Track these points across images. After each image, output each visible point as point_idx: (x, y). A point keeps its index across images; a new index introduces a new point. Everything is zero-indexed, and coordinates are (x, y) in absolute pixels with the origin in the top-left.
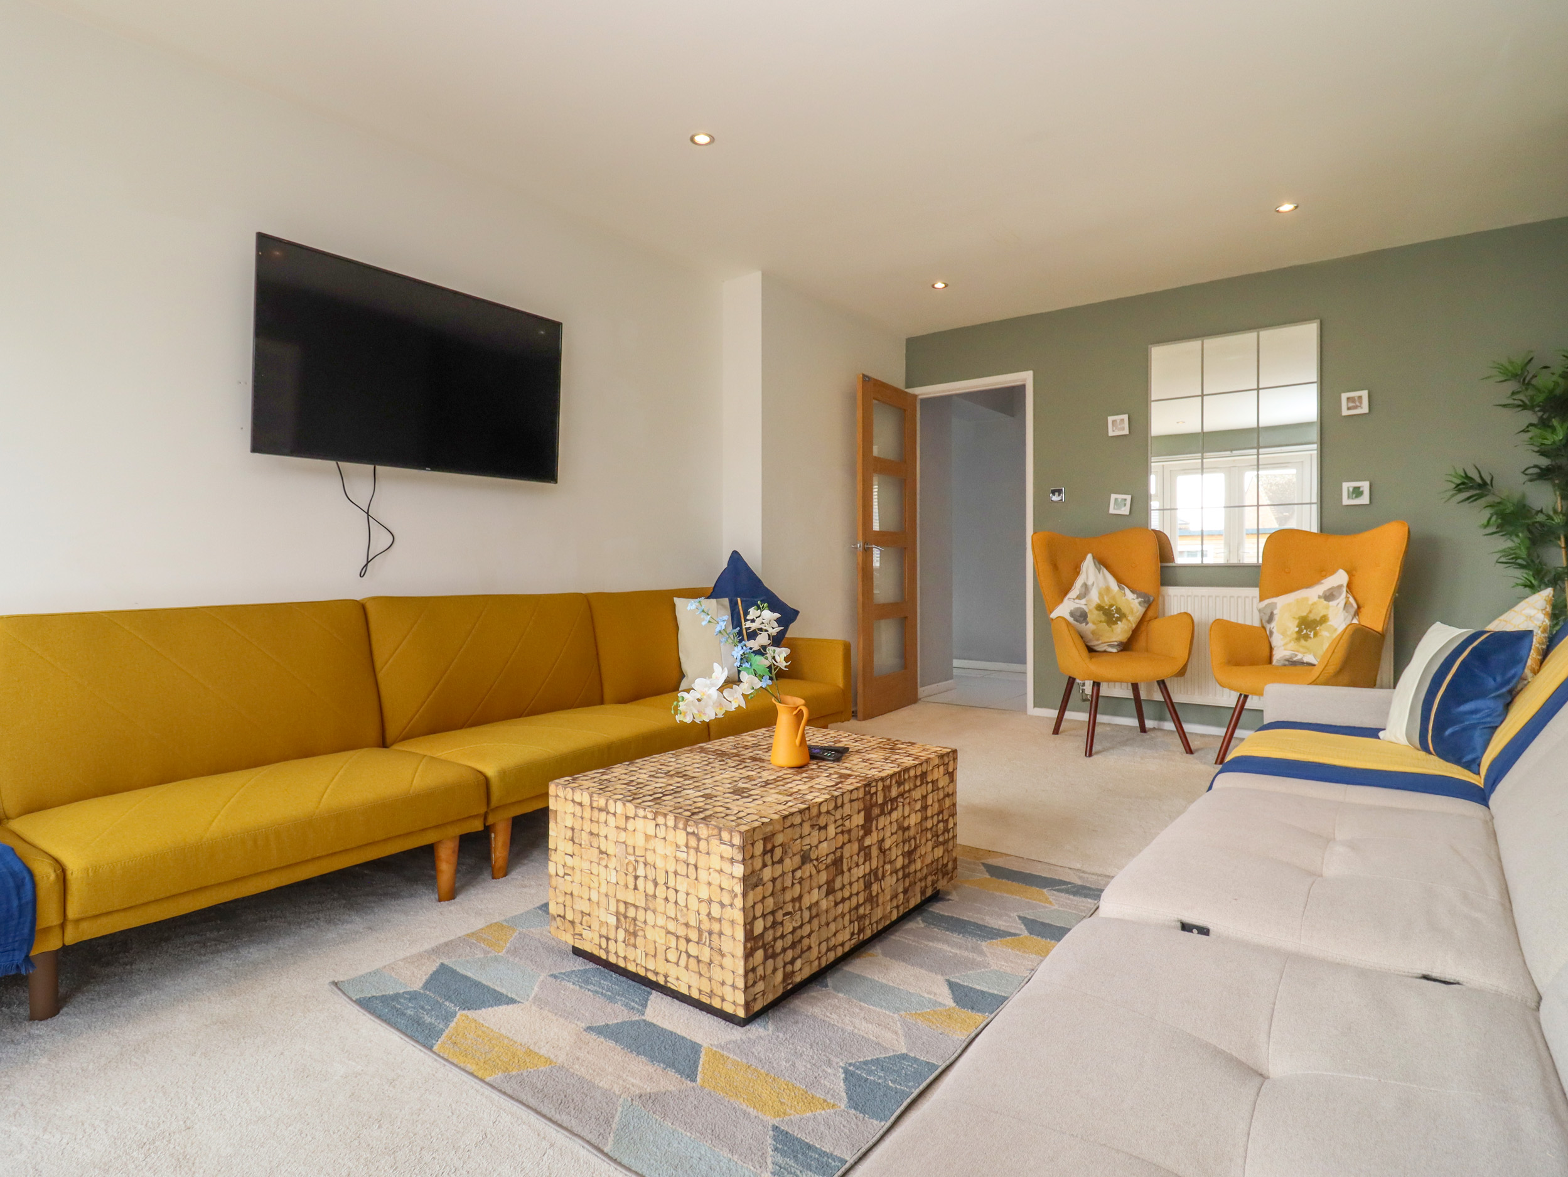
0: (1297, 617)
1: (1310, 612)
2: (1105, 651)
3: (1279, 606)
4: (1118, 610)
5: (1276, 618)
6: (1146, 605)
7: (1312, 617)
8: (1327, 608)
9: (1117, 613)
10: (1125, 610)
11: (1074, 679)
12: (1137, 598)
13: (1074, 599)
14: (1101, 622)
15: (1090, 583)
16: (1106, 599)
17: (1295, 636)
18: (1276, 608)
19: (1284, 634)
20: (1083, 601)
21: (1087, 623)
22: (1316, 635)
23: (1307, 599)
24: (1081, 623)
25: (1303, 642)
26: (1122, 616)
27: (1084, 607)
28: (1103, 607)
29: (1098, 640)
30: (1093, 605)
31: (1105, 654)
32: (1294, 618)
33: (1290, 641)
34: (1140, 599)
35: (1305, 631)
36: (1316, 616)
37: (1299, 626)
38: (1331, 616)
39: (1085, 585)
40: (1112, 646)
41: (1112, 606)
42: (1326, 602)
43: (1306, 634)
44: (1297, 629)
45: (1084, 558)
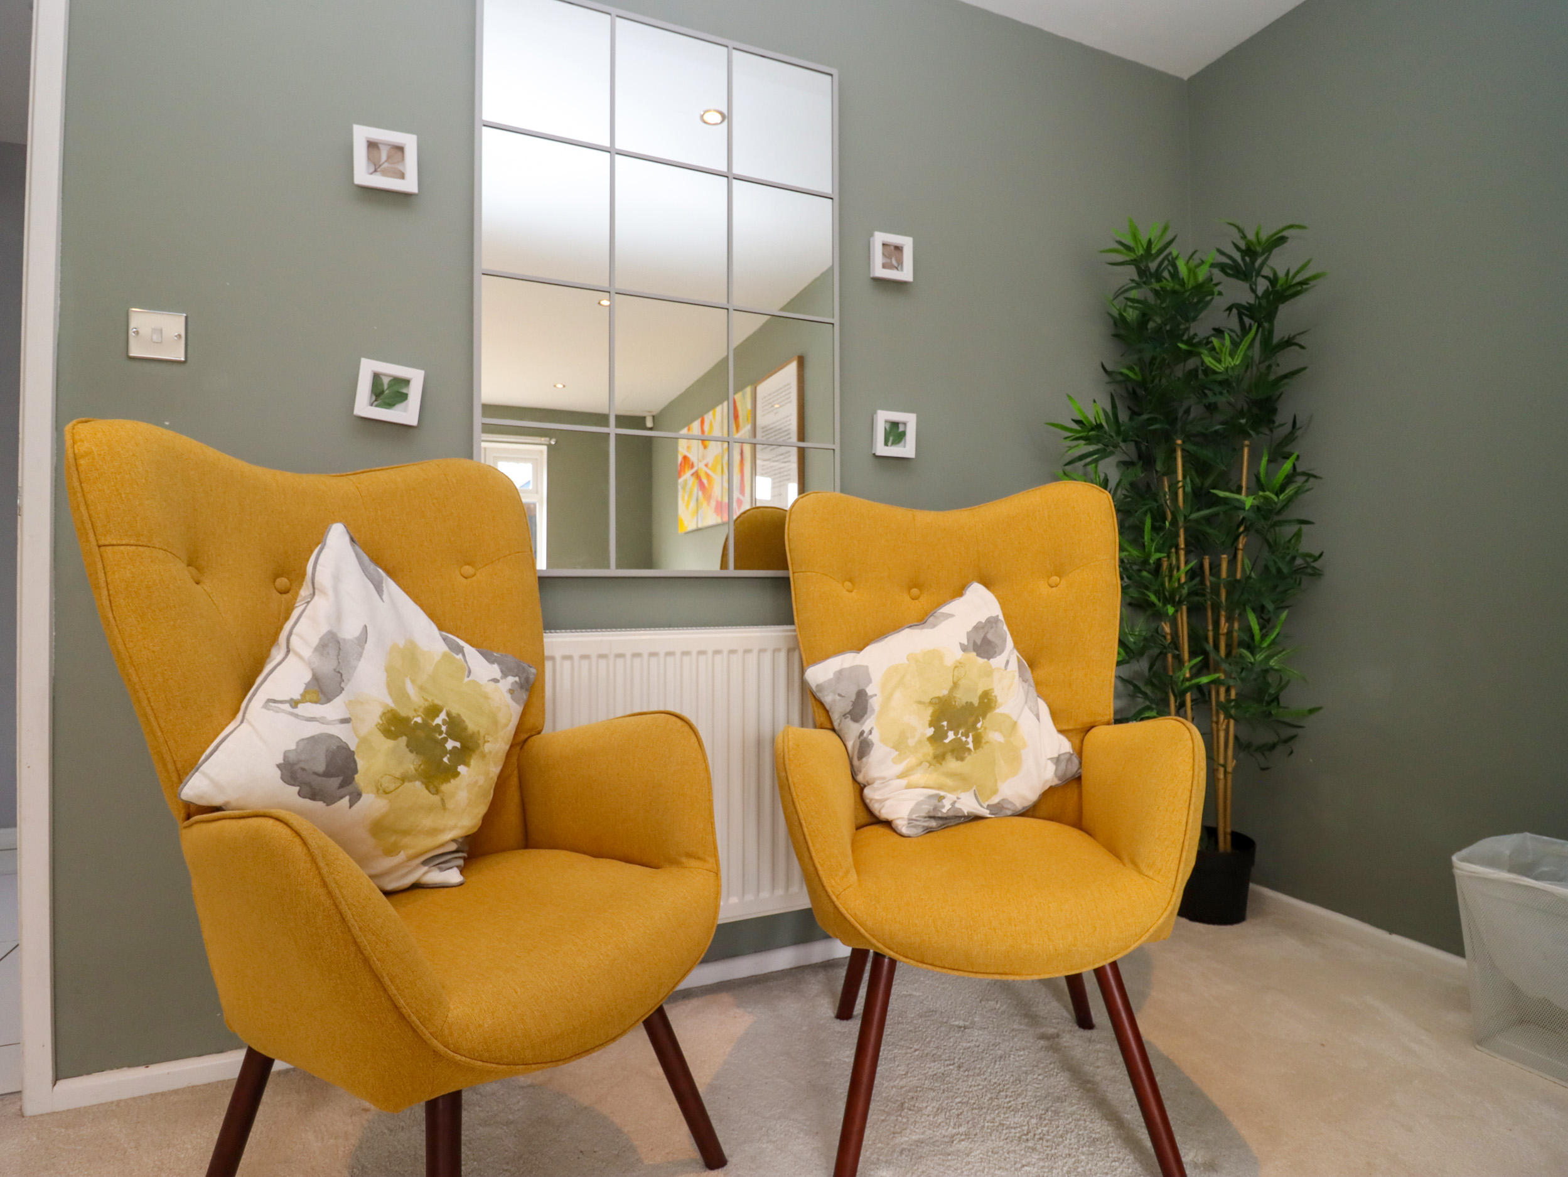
0: (927, 700)
1: (955, 685)
2: (416, 886)
3: (877, 675)
4: (455, 726)
5: (875, 703)
6: (525, 696)
7: (962, 698)
8: (989, 673)
9: (452, 735)
10: (472, 724)
11: (268, 1062)
12: (505, 675)
13: (294, 703)
14: (404, 779)
15: (350, 631)
16: (411, 690)
17: (929, 750)
18: (870, 681)
19: (900, 745)
20: (332, 710)
21: (356, 796)
22: (978, 741)
23: (934, 656)
24: (330, 800)
25: (952, 764)
26: (468, 748)
27: (341, 732)
28: (407, 720)
29: (391, 851)
30: (372, 718)
31: (419, 895)
32: (920, 703)
33: (920, 764)
34: (511, 679)
35: (951, 735)
36: (967, 696)
37: (935, 722)
38: (998, 692)
39: (331, 644)
40: (436, 860)
41: (434, 711)
42: (981, 661)
43: (956, 741)
44: (930, 731)
45: (319, 539)
